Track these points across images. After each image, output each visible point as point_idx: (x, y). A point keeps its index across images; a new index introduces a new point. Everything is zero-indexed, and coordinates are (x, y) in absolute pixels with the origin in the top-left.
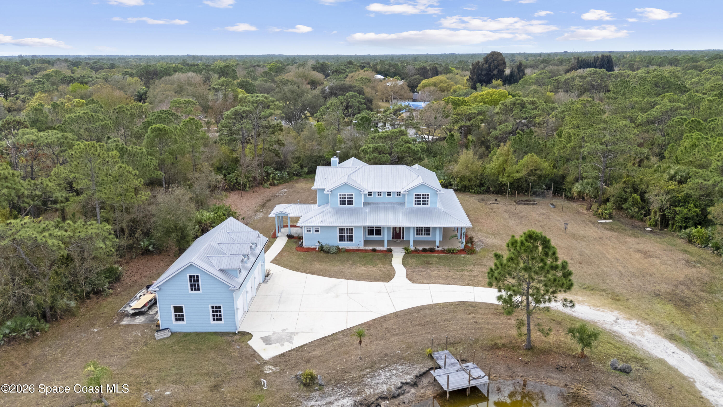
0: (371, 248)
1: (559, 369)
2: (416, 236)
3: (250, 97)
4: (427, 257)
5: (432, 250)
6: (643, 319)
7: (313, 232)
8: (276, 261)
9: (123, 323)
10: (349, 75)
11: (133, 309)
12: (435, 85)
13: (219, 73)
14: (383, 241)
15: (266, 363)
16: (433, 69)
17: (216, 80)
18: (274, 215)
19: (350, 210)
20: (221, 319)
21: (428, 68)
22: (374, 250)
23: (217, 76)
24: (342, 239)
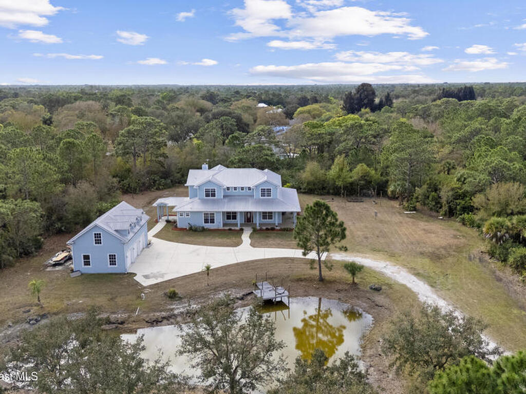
0: (228, 228)
1: (338, 291)
2: (262, 220)
3: (140, 119)
4: (268, 233)
5: (273, 229)
6: (404, 266)
7: (185, 216)
8: (157, 236)
9: (47, 270)
10: (234, 103)
11: (54, 262)
12: (309, 112)
13: (116, 101)
14: (237, 224)
15: (145, 288)
16: (313, 98)
17: (113, 108)
18: (156, 205)
19: (214, 200)
20: (115, 264)
21: (309, 97)
22: (230, 230)
23: (114, 104)
24: (206, 221)
